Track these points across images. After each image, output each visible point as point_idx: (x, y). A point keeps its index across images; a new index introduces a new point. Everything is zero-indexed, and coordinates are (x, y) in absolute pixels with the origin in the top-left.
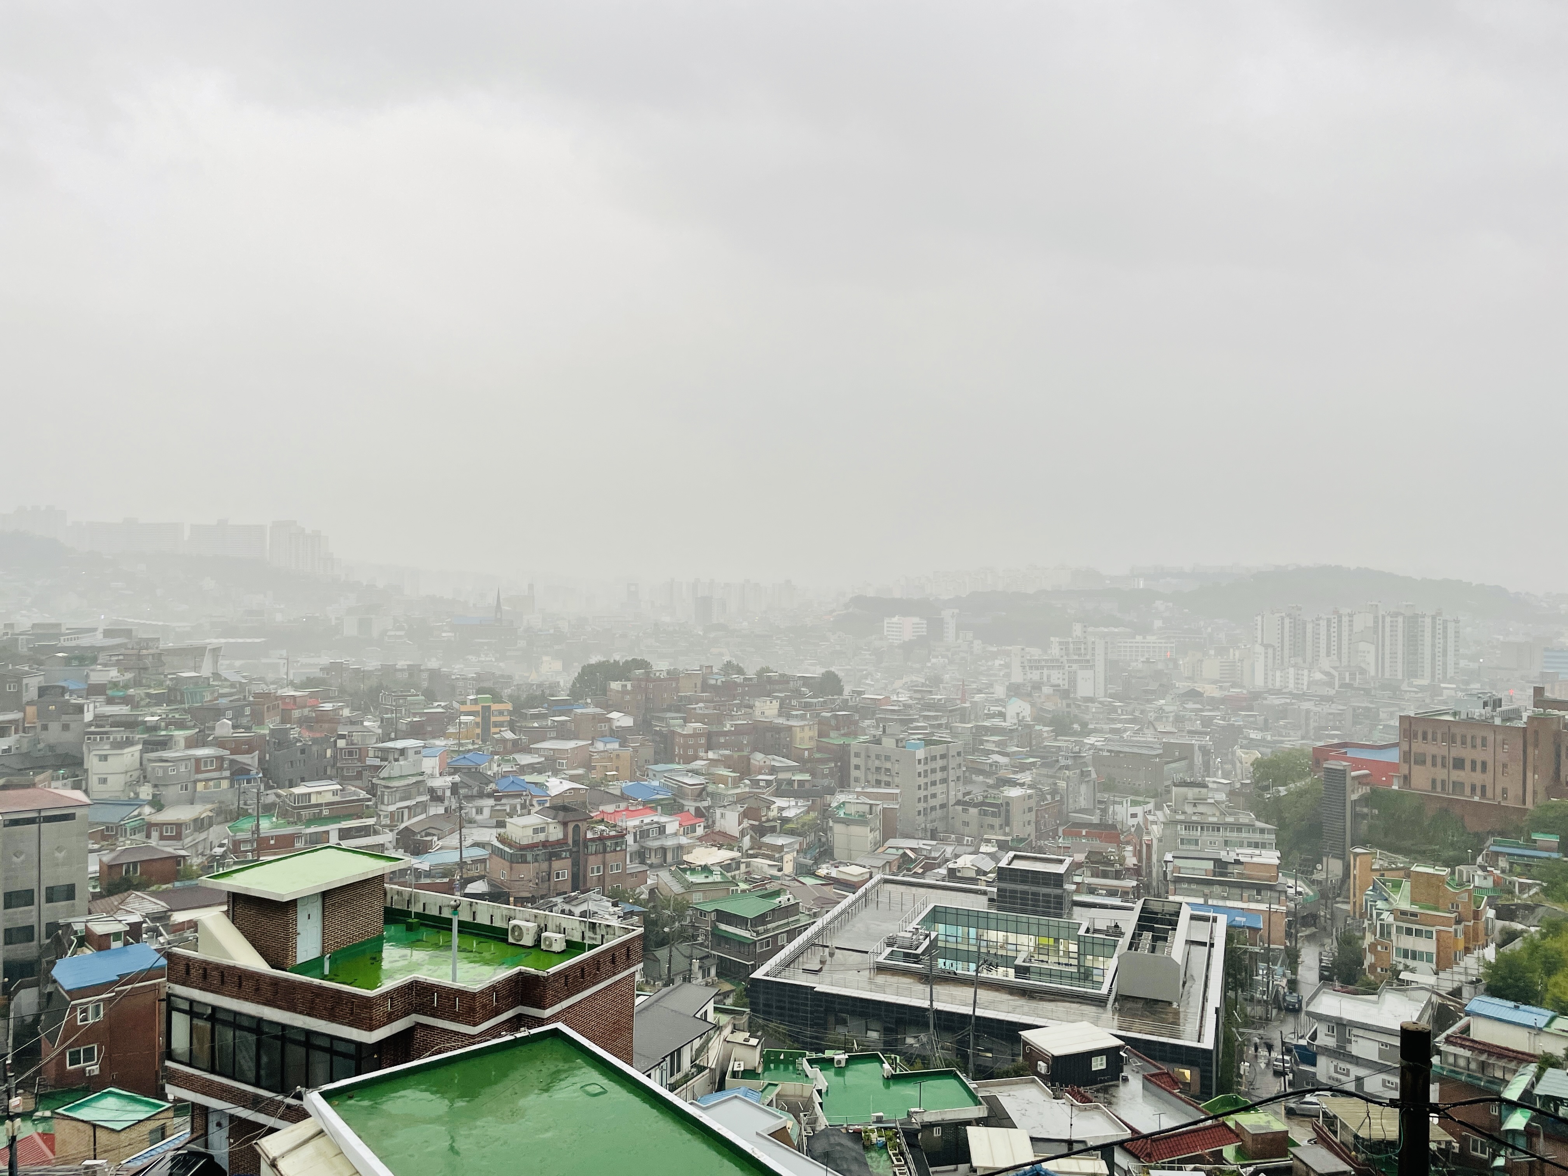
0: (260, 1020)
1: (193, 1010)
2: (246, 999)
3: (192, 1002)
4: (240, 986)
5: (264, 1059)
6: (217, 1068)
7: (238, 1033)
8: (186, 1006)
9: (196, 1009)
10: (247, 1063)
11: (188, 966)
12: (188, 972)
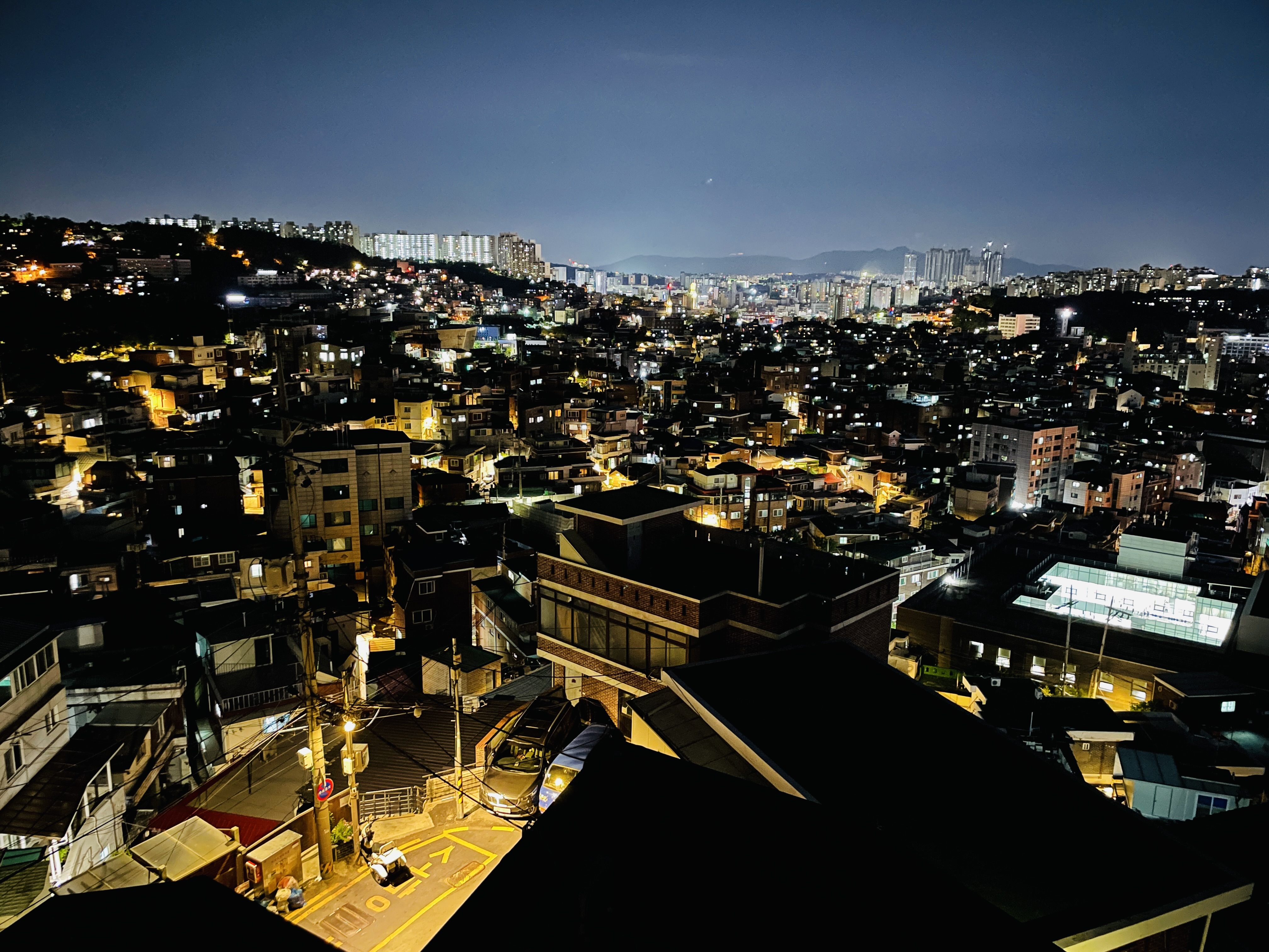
0: (609, 610)
1: (557, 599)
2: (598, 595)
3: (556, 592)
4: (593, 585)
5: (612, 640)
6: (576, 641)
7: (592, 617)
8: (552, 595)
9: (560, 597)
10: (597, 639)
11: (553, 567)
12: (553, 572)
